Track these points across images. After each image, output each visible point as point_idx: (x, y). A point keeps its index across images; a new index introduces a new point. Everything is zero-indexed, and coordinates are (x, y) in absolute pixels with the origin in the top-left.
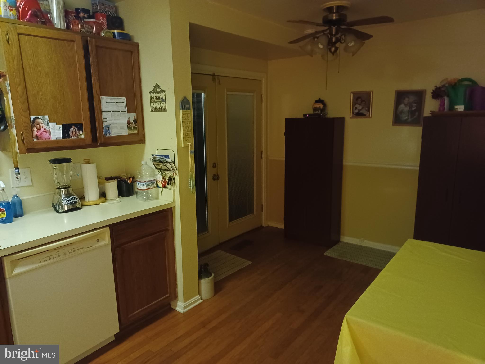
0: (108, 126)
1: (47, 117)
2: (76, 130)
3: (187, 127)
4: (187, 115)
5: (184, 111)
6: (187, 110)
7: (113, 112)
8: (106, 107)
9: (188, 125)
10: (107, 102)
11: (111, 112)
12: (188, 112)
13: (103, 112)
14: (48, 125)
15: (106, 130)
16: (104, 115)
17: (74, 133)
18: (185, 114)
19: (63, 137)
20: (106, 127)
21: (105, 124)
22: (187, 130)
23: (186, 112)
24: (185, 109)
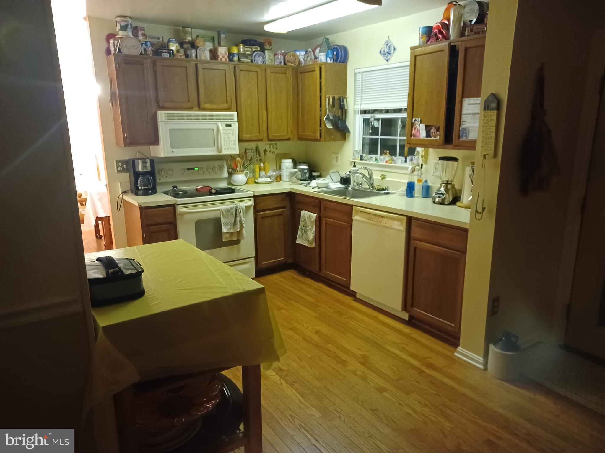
0: (465, 129)
1: (420, 119)
2: (435, 131)
3: (489, 133)
4: (491, 117)
5: (487, 113)
6: (491, 111)
7: (474, 114)
8: (467, 110)
9: (491, 130)
10: (469, 104)
11: (470, 114)
12: (492, 113)
13: (463, 114)
14: (419, 126)
15: (463, 133)
16: (464, 118)
17: (433, 134)
18: (488, 116)
19: (427, 137)
20: (463, 130)
21: (463, 126)
22: (489, 137)
23: (490, 114)
24: (488, 109)
